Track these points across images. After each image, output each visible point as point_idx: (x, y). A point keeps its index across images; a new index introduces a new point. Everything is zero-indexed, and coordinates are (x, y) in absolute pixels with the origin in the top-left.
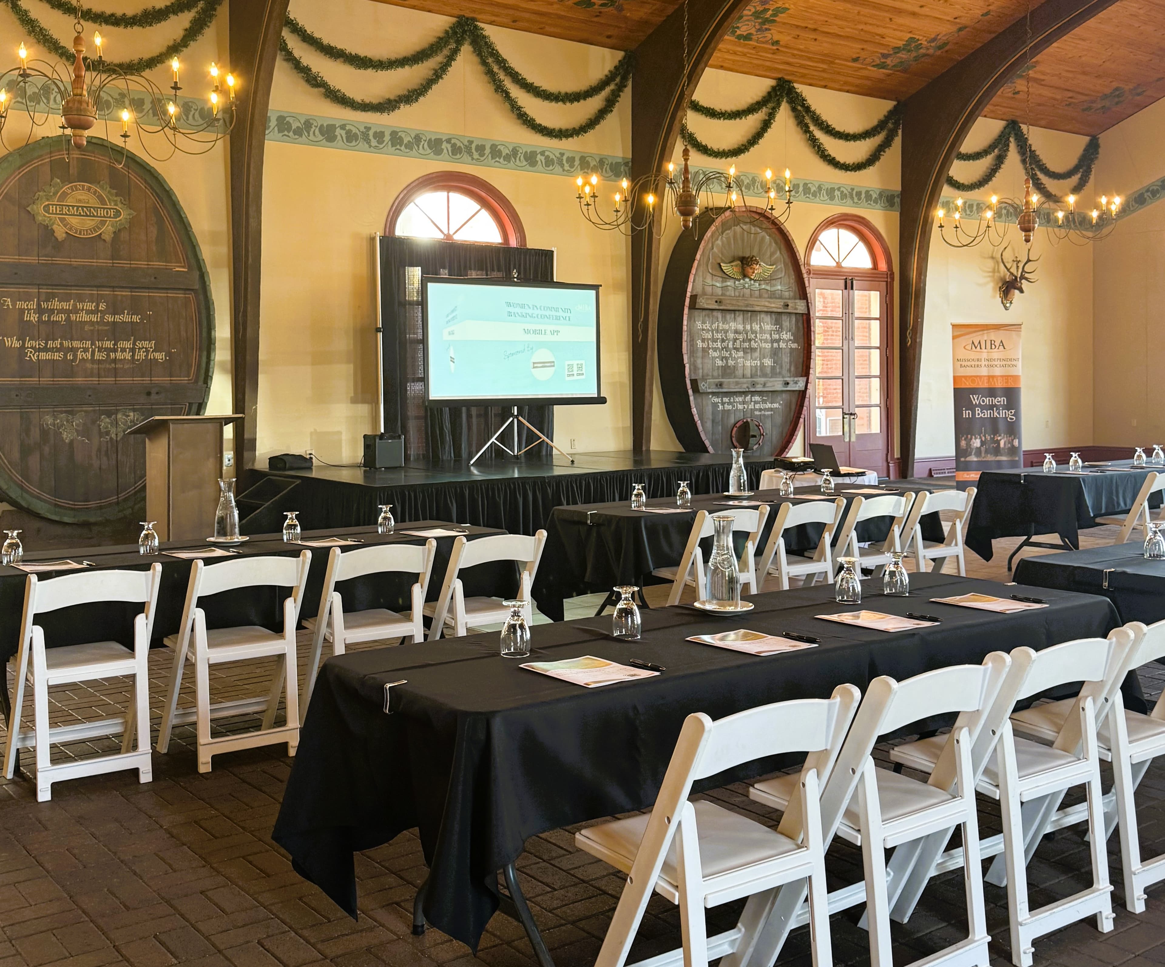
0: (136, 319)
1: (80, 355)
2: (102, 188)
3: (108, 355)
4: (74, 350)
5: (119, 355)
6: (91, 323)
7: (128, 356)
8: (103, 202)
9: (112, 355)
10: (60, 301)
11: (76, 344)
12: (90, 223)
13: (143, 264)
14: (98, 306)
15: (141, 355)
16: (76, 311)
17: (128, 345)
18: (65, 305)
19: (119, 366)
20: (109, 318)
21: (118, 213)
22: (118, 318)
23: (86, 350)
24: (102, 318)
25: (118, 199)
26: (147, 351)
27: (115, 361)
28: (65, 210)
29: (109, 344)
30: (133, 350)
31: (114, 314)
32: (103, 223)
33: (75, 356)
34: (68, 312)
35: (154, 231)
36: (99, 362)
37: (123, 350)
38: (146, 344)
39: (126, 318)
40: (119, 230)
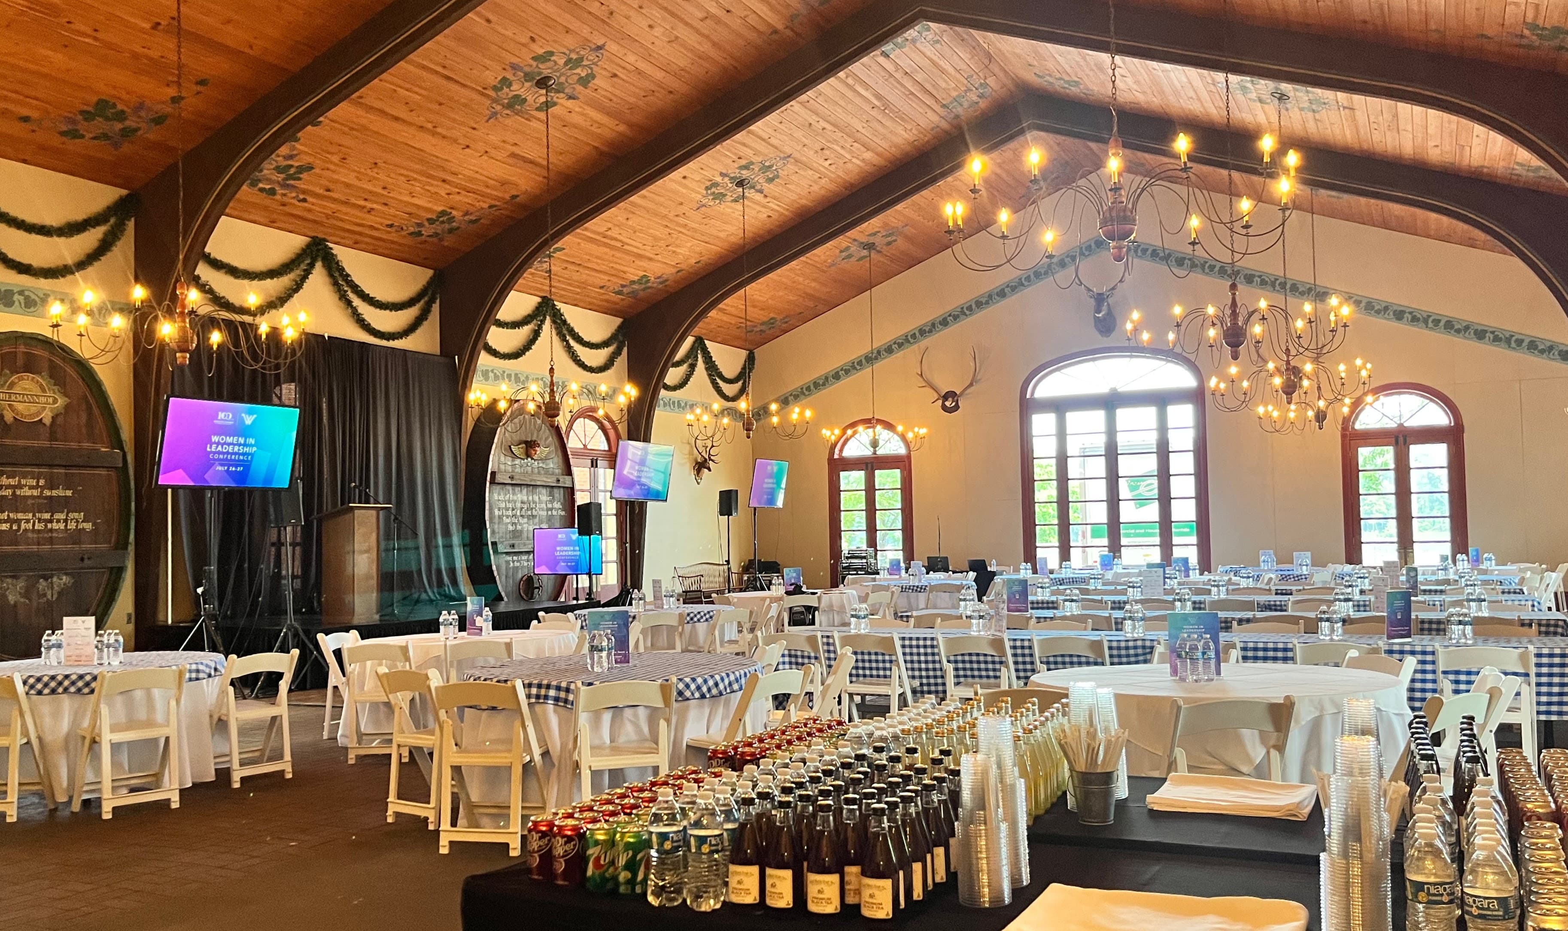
0: (69, 493)
1: (23, 526)
2: (42, 377)
3: (46, 526)
4: (18, 522)
5: (55, 526)
6: (33, 497)
7: (62, 526)
8: (44, 391)
9: (49, 526)
10: (8, 478)
11: (20, 516)
12: (34, 409)
13: (74, 445)
14: (38, 482)
15: (72, 526)
16: (20, 486)
17: (62, 516)
18: (12, 482)
19: (55, 535)
20: (47, 493)
21: (55, 401)
22: (55, 493)
23: (28, 521)
24: (42, 492)
25: (56, 388)
26: (77, 522)
27: (51, 530)
28: (13, 398)
29: (47, 516)
30: (66, 521)
31: (51, 488)
32: (44, 408)
33: (19, 527)
34: (14, 487)
35: (84, 417)
36: (39, 531)
37: (58, 521)
38: (76, 515)
39: (59, 492)
40: (57, 415)
